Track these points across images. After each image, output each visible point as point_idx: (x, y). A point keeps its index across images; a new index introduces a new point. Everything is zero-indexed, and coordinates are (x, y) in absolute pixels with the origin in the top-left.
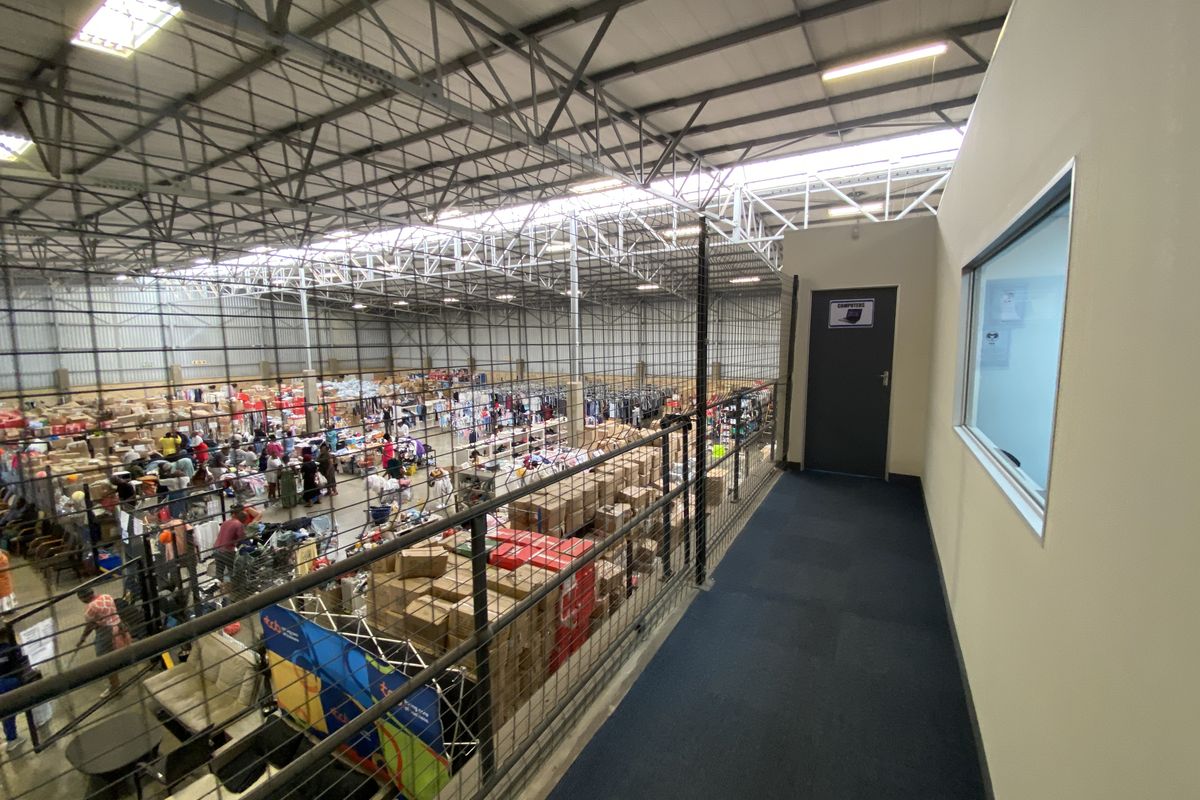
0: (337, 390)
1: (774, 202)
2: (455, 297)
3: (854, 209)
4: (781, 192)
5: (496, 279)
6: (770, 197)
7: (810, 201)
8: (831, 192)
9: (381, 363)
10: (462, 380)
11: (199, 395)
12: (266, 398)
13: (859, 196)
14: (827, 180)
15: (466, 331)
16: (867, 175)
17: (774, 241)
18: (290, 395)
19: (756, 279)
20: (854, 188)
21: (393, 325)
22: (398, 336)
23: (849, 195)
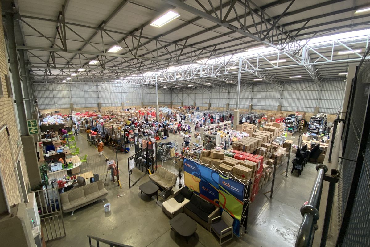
0: (162, 110)
1: (317, 50)
2: (193, 84)
3: (351, 52)
4: (320, 47)
5: (207, 79)
6: (316, 49)
7: (334, 49)
8: (342, 46)
9: (169, 103)
10: (193, 109)
11: (128, 110)
12: (145, 112)
13: (353, 47)
14: (340, 42)
15: (194, 94)
16: (357, 40)
17: (313, 64)
18: (151, 111)
19: (300, 77)
20: (350, 45)
21: (173, 92)
22: (174, 96)
23: (349, 47)
